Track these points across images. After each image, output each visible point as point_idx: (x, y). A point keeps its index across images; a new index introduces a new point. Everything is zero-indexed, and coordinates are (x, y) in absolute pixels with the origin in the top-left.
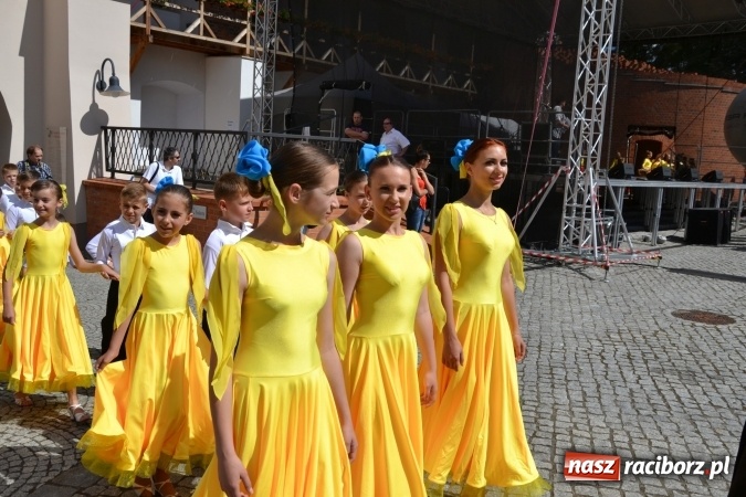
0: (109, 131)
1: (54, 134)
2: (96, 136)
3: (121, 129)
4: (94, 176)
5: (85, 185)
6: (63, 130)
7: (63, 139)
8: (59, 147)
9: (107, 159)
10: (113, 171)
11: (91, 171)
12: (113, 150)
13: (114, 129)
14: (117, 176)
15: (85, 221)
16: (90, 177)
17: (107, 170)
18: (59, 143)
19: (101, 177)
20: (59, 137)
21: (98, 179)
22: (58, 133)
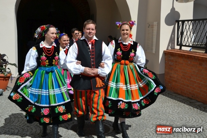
0: (180, 23)
1: (151, 26)
2: (173, 26)
3: (188, 21)
4: (170, 48)
5: (165, 53)
6: (155, 23)
7: (155, 28)
8: (153, 32)
9: (178, 39)
10: (181, 45)
11: (169, 45)
12: (182, 33)
13: (183, 22)
14: (183, 48)
15: (163, 72)
16: (167, 49)
17: (178, 45)
18: (153, 30)
19: (174, 49)
20: (153, 27)
21: (173, 50)
22: (153, 25)
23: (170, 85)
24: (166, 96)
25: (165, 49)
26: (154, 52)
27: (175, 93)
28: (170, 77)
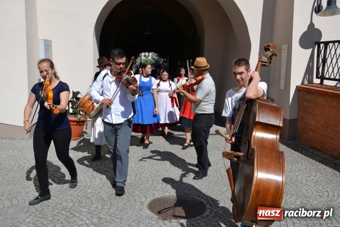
0: (322, 45)
1: (278, 50)
2: (311, 50)
3: (334, 42)
4: (306, 82)
5: (298, 89)
6: (285, 47)
7: (284, 54)
8: (281, 60)
9: (318, 69)
10: (322, 78)
11: (304, 77)
12: (324, 61)
13: (326, 44)
14: (326, 82)
15: (296, 117)
16: (303, 83)
17: (317, 77)
18: (281, 56)
19: (313, 83)
20: (281, 52)
21: (310, 85)
22: (281, 50)
23: (304, 135)
24: (298, 152)
25: (299, 84)
26: (282, 87)
27: (312, 148)
28: (306, 123)
